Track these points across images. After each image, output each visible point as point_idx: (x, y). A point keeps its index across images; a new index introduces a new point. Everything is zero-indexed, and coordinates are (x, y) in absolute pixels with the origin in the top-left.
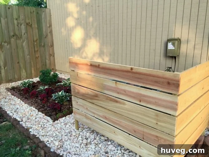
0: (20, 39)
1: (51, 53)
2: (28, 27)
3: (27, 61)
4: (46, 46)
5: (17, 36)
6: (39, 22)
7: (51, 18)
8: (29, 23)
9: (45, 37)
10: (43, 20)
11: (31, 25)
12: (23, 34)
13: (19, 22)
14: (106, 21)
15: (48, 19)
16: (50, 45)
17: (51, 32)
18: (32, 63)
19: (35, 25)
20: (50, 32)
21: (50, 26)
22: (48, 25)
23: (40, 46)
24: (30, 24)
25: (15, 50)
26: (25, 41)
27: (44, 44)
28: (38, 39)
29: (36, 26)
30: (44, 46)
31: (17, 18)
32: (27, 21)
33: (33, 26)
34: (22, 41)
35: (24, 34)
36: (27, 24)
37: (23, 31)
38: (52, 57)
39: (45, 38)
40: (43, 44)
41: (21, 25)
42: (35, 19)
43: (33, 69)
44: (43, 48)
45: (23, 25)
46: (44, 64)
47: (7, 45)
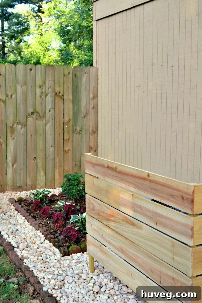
0: (42, 119)
1: (92, 144)
2: (58, 99)
3: (49, 155)
4: (84, 132)
5: (39, 114)
6: (76, 90)
7: (98, 83)
8: (60, 92)
9: (83, 116)
10: (83, 87)
11: (63, 95)
12: (47, 111)
13: (44, 90)
14: (184, 92)
15: (92, 84)
16: (91, 129)
17: (95, 107)
18: (57, 160)
19: (68, 96)
20: (93, 107)
21: (95, 96)
22: (91, 96)
23: (73, 132)
24: (61, 94)
25: (33, 137)
26: (50, 123)
27: (81, 128)
28: (72, 119)
29: (71, 97)
30: (80, 132)
31: (41, 84)
32: (57, 90)
33: (65, 97)
34: (44, 121)
35: (50, 111)
36: (56, 93)
37: (49, 106)
38: (93, 152)
39: (84, 117)
40: (78, 129)
41: (46, 96)
42: (71, 86)
43: (57, 171)
44: (78, 136)
45: (49, 96)
46: (78, 164)
47: (21, 128)
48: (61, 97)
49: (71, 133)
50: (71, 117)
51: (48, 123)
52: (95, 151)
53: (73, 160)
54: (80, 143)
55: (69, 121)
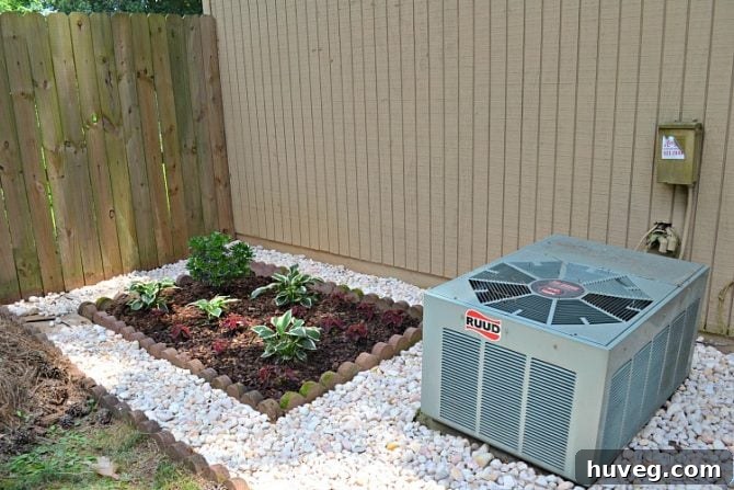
0: (117, 129)
1: (219, 172)
2: (142, 84)
3: (140, 204)
4: (201, 149)
5: (109, 119)
6: (177, 63)
7: (217, 49)
8: (146, 71)
9: (196, 118)
10: (190, 59)
11: (153, 77)
12: (125, 112)
13: (112, 69)
15: (208, 52)
16: (213, 145)
17: (218, 99)
18: (157, 210)
19: (164, 78)
20: (214, 99)
21: (216, 77)
22: (208, 76)
23: (180, 151)
24: (148, 75)
25: (102, 168)
26: (134, 136)
27: (196, 142)
28: (175, 125)
29: (169, 81)
30: (194, 150)
31: (104, 55)
32: (140, 66)
33: (158, 81)
34: (121, 135)
35: (130, 112)
36: (139, 73)
37: (126, 103)
38: (221, 187)
39: (199, 120)
40: (190, 145)
41: (119, 80)
42: (165, 57)
43: (159, 232)
44: (193, 159)
45: (124, 80)
46: (197, 213)
47: (75, 153)
48: (149, 81)
49: (177, 154)
50: (174, 121)
51: (130, 136)
52: (226, 185)
53: (187, 207)
54: (196, 172)
55: (171, 130)
